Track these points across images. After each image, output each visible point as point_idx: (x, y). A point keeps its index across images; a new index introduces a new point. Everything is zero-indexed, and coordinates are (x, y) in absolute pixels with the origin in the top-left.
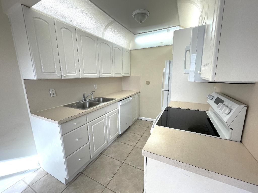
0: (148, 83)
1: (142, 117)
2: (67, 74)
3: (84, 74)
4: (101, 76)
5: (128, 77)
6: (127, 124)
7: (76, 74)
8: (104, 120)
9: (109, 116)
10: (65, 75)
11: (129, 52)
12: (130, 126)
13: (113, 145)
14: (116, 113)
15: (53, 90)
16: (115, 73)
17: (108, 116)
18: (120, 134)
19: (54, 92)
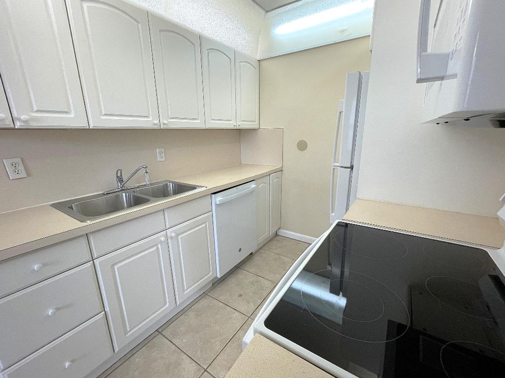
0: (302, 146)
1: (286, 231)
2: (34, 114)
3: (102, 117)
4: (164, 124)
5: (254, 130)
6: (240, 250)
7: (72, 116)
8: (159, 246)
9: (178, 235)
10: (23, 117)
11: (256, 65)
12: (251, 254)
13: (196, 306)
14: (204, 225)
15: (18, 160)
16: (213, 120)
17: (173, 235)
18: (219, 276)
19: (21, 168)
